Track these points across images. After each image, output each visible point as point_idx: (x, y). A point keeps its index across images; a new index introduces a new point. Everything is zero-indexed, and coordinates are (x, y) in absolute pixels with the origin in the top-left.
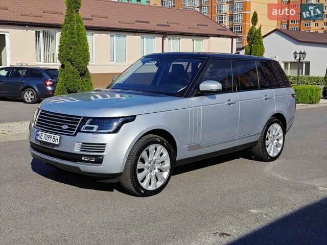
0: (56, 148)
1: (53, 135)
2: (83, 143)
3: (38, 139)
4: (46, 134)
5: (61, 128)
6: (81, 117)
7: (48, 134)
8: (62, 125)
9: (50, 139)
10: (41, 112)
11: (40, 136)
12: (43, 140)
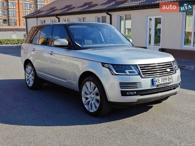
1: (167, 77)
3: (157, 83)
4: (162, 78)
6: (171, 62)
9: (166, 80)
10: (140, 66)
11: (157, 81)
12: (161, 83)
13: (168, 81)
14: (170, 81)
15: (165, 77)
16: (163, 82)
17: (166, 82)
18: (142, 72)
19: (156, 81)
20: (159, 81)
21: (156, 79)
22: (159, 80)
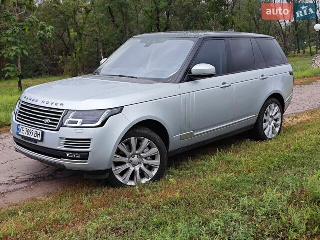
0: (39, 144)
1: (35, 130)
4: (28, 128)
8: (44, 119)
9: (32, 134)
10: (22, 103)
13: (33, 137)
14: (36, 138)
15: (32, 130)
16: (26, 135)
17: (30, 137)
18: (19, 112)
20: (23, 132)
21: (21, 127)
22: (23, 129)
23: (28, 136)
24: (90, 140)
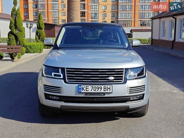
0: (106, 96)
1: (103, 86)
2: (131, 88)
3: (83, 91)
4: (94, 86)
5: (108, 79)
6: (123, 69)
7: (96, 86)
8: (108, 77)
9: (100, 89)
10: (67, 70)
11: (85, 89)
12: (90, 91)
13: (102, 91)
15: (99, 86)
16: (93, 91)
17: (99, 91)
18: (68, 76)
19: (83, 89)
20: (87, 90)
21: (83, 86)
22: (87, 88)
23: (96, 91)
24: (144, 86)
